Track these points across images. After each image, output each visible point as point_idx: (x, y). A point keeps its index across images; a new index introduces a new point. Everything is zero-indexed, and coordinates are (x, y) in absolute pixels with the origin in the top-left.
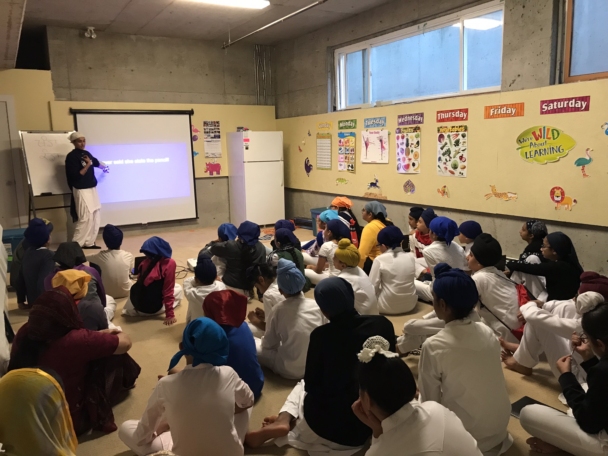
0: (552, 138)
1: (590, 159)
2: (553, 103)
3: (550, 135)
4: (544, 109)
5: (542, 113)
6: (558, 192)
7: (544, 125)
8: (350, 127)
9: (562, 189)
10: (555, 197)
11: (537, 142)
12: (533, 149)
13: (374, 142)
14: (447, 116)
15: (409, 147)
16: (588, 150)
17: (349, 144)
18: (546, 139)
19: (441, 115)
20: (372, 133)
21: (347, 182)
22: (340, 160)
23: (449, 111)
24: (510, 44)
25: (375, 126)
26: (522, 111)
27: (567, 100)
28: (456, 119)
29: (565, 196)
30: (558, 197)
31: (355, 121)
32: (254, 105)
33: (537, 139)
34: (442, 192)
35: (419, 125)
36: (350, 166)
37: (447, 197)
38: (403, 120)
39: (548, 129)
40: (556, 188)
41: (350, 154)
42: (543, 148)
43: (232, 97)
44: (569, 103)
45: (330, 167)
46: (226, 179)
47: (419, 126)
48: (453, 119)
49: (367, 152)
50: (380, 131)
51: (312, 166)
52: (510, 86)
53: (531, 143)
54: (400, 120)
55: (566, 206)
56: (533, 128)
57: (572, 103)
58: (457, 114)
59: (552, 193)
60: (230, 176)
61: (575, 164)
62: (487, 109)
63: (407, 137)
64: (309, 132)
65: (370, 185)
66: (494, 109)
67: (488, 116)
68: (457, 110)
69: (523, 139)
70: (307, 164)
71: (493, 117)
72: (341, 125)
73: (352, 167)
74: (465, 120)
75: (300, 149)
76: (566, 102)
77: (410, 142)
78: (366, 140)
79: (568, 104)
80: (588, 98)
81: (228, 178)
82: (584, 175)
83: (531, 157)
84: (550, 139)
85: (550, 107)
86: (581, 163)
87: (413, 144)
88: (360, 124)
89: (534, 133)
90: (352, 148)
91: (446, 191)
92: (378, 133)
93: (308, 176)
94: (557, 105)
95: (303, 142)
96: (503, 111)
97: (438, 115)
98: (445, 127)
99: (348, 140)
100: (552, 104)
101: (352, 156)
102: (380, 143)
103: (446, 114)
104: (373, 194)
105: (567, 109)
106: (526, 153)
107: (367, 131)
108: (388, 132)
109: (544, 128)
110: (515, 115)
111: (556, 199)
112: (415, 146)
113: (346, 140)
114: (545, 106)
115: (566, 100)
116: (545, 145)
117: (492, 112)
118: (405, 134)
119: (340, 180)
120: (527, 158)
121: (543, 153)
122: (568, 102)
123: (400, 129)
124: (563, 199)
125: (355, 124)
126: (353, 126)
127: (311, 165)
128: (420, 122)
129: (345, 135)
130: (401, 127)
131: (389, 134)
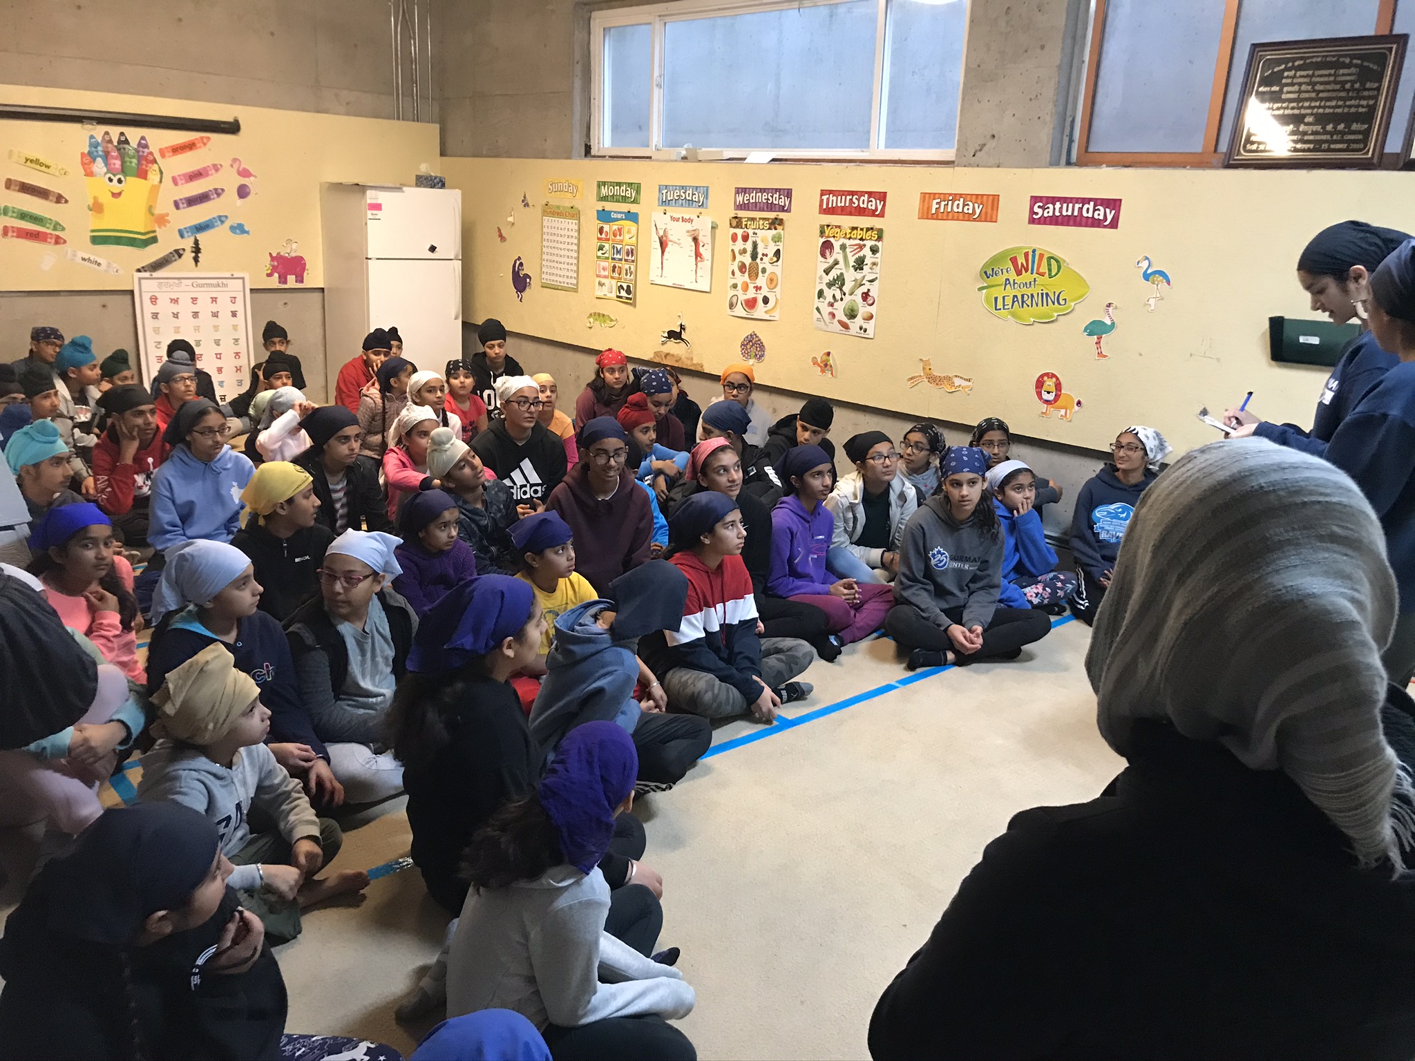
0: (1047, 274)
1: (1113, 324)
2: (1054, 205)
3: (1044, 268)
4: (1037, 214)
5: (1032, 221)
6: (1050, 384)
7: (1035, 246)
8: (624, 199)
9: (1057, 379)
10: (1043, 392)
11: (1019, 279)
12: (1010, 292)
13: (680, 241)
14: (842, 202)
15: (758, 260)
16: (1109, 305)
17: (621, 238)
18: (1035, 275)
19: (828, 199)
20: (678, 220)
21: (614, 323)
22: (600, 272)
23: (846, 193)
24: (979, 66)
25: (682, 204)
26: (995, 212)
27: (1080, 201)
28: (861, 212)
29: (1063, 392)
30: (1049, 393)
31: (637, 188)
32: (389, 117)
33: (1019, 273)
34: (822, 365)
35: (782, 215)
36: (623, 289)
37: (830, 376)
38: (745, 199)
39: (1041, 256)
40: (1047, 374)
41: (623, 262)
42: (1029, 291)
43: (336, 95)
44: (1082, 208)
45: (574, 285)
46: (318, 295)
47: (780, 217)
48: (853, 210)
49: (664, 262)
50: (694, 217)
51: (530, 278)
52: (974, 156)
53: (1007, 279)
54: (740, 199)
55: (1063, 412)
56: (1012, 249)
57: (1088, 209)
58: (864, 202)
59: (1040, 384)
60: (330, 289)
61: (1085, 331)
62: (927, 197)
63: (754, 239)
64: (525, 197)
65: (666, 335)
66: (939, 200)
67: (926, 214)
68: (861, 194)
69: (993, 269)
70: (518, 272)
71: (936, 216)
72: (604, 191)
73: (628, 291)
74: (878, 216)
75: (501, 235)
76: (1077, 206)
77: (760, 250)
78: (661, 233)
79: (1080, 209)
80: (1118, 203)
81: (323, 292)
82: (1100, 354)
83: (1004, 309)
84: (1042, 275)
85: (1047, 210)
86: (1097, 329)
87: (766, 255)
88: (649, 196)
89: (1014, 260)
90: (629, 247)
91: (831, 362)
92: (690, 220)
93: (521, 301)
94: (1061, 208)
95: (510, 219)
96: (958, 206)
97: (823, 197)
98: (836, 227)
99: (620, 230)
100: (1050, 206)
101: (630, 268)
102: (693, 244)
103: (839, 197)
104: (673, 355)
105: (1078, 218)
106: (996, 299)
107: (665, 214)
108: (712, 222)
109: (1034, 251)
110: (979, 220)
111: (1045, 396)
112: (771, 259)
113: (615, 227)
114: (1039, 207)
115: (1077, 200)
116: (1033, 286)
117: (935, 206)
118: (750, 232)
119: (597, 317)
120: (996, 309)
121: (1029, 302)
122: (1081, 205)
123: (741, 218)
124: (1057, 397)
125: (638, 192)
126: (631, 198)
127: (527, 276)
128: (782, 209)
129: (614, 216)
130: (741, 214)
131: (713, 228)
